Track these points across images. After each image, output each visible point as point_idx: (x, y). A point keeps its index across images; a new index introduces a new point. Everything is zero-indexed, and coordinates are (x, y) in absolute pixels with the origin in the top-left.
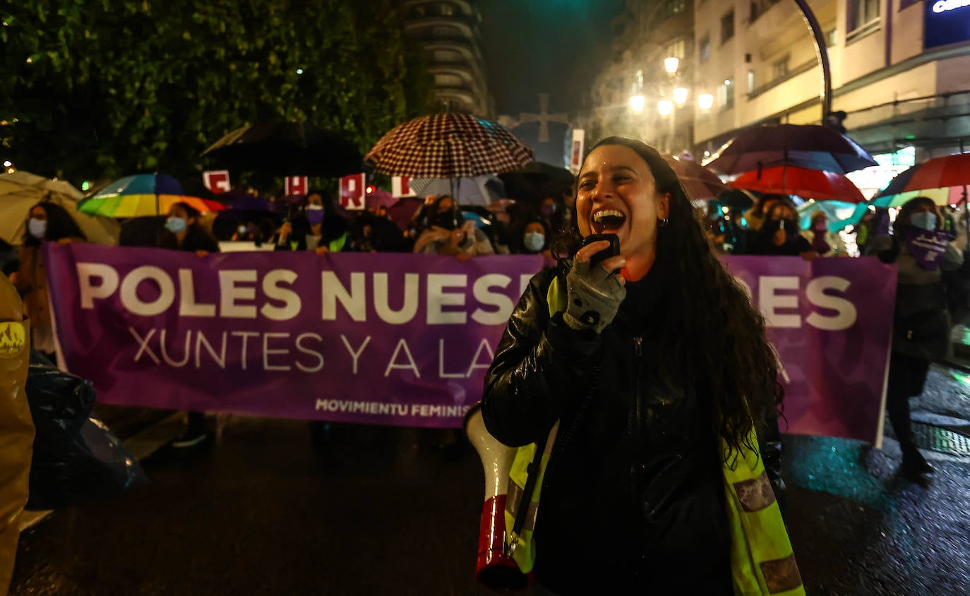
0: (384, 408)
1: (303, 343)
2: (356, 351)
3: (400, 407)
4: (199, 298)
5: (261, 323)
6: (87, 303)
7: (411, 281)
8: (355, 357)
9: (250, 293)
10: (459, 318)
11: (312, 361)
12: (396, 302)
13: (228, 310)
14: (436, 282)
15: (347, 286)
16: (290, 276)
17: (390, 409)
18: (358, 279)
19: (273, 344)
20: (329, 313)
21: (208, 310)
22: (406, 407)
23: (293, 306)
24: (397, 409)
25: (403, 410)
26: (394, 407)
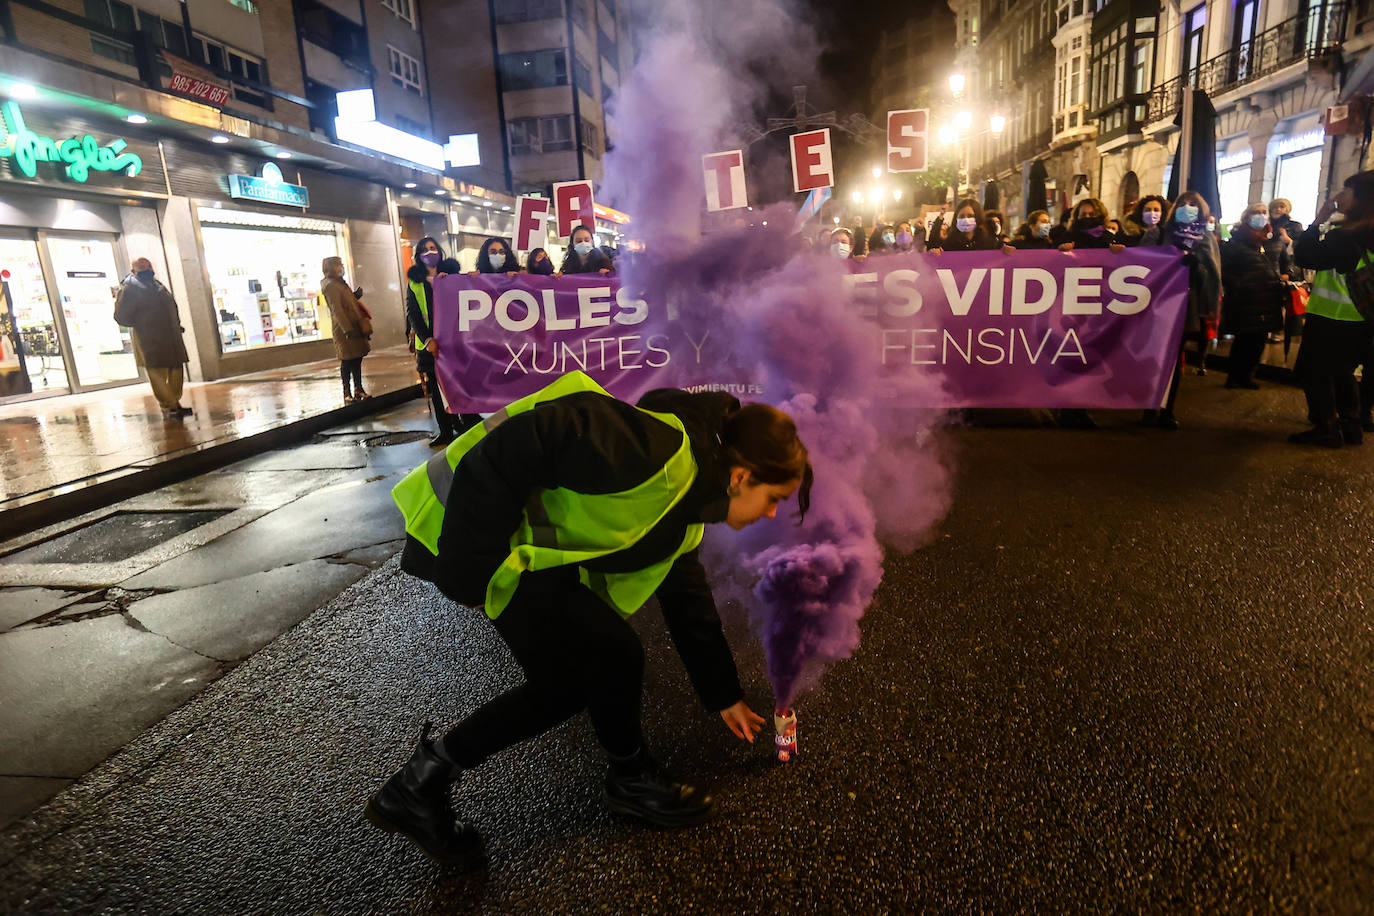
2: (698, 344)
3: (738, 386)
4: (561, 315)
5: (615, 330)
6: (464, 326)
8: (698, 349)
11: (660, 358)
13: (587, 321)
17: (730, 389)
19: (627, 345)
22: (743, 387)
23: (642, 312)
24: (735, 388)
25: (741, 388)
26: (732, 386)
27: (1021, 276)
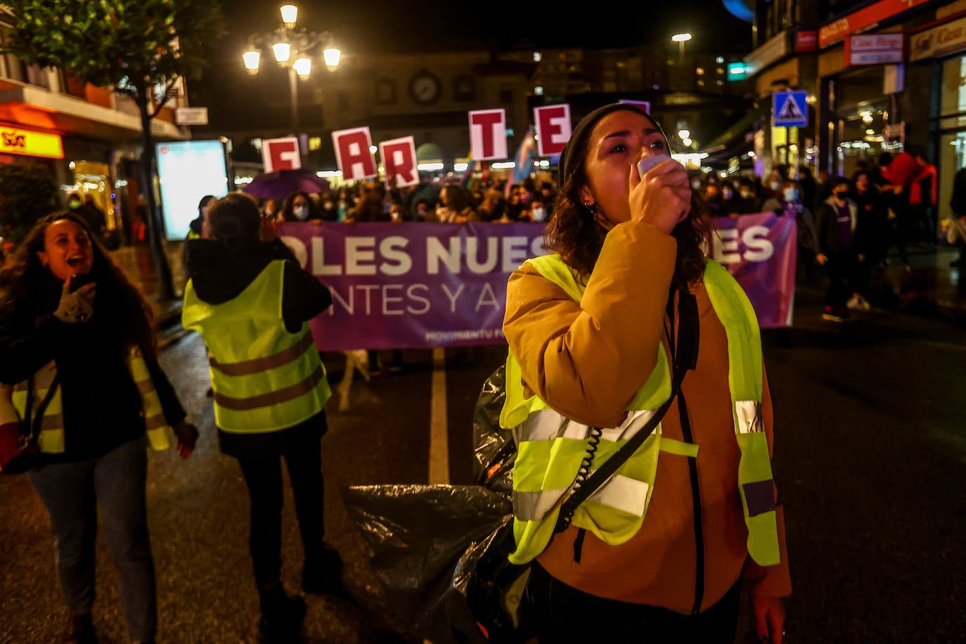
0: (475, 335)
1: (414, 292)
2: (453, 294)
4: (329, 261)
5: (380, 278)
7: (492, 242)
8: (453, 300)
9: (370, 256)
11: (420, 306)
13: (352, 269)
14: (508, 242)
15: (447, 246)
16: (402, 242)
17: (480, 335)
18: (455, 242)
19: (391, 293)
20: (433, 268)
22: (491, 332)
23: (406, 263)
25: (489, 334)
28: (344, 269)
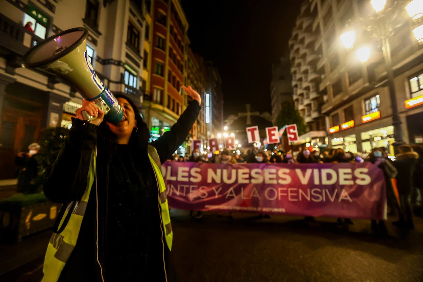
1: (202, 189)
4: (172, 175)
5: (190, 183)
7: (234, 171)
8: (217, 193)
10: (247, 181)
11: (205, 194)
12: (229, 178)
13: (180, 179)
14: (241, 172)
15: (215, 172)
16: (199, 170)
18: (219, 171)
19: (193, 189)
20: (209, 181)
21: (174, 179)
23: (199, 178)
27: (324, 172)
28: (177, 179)
